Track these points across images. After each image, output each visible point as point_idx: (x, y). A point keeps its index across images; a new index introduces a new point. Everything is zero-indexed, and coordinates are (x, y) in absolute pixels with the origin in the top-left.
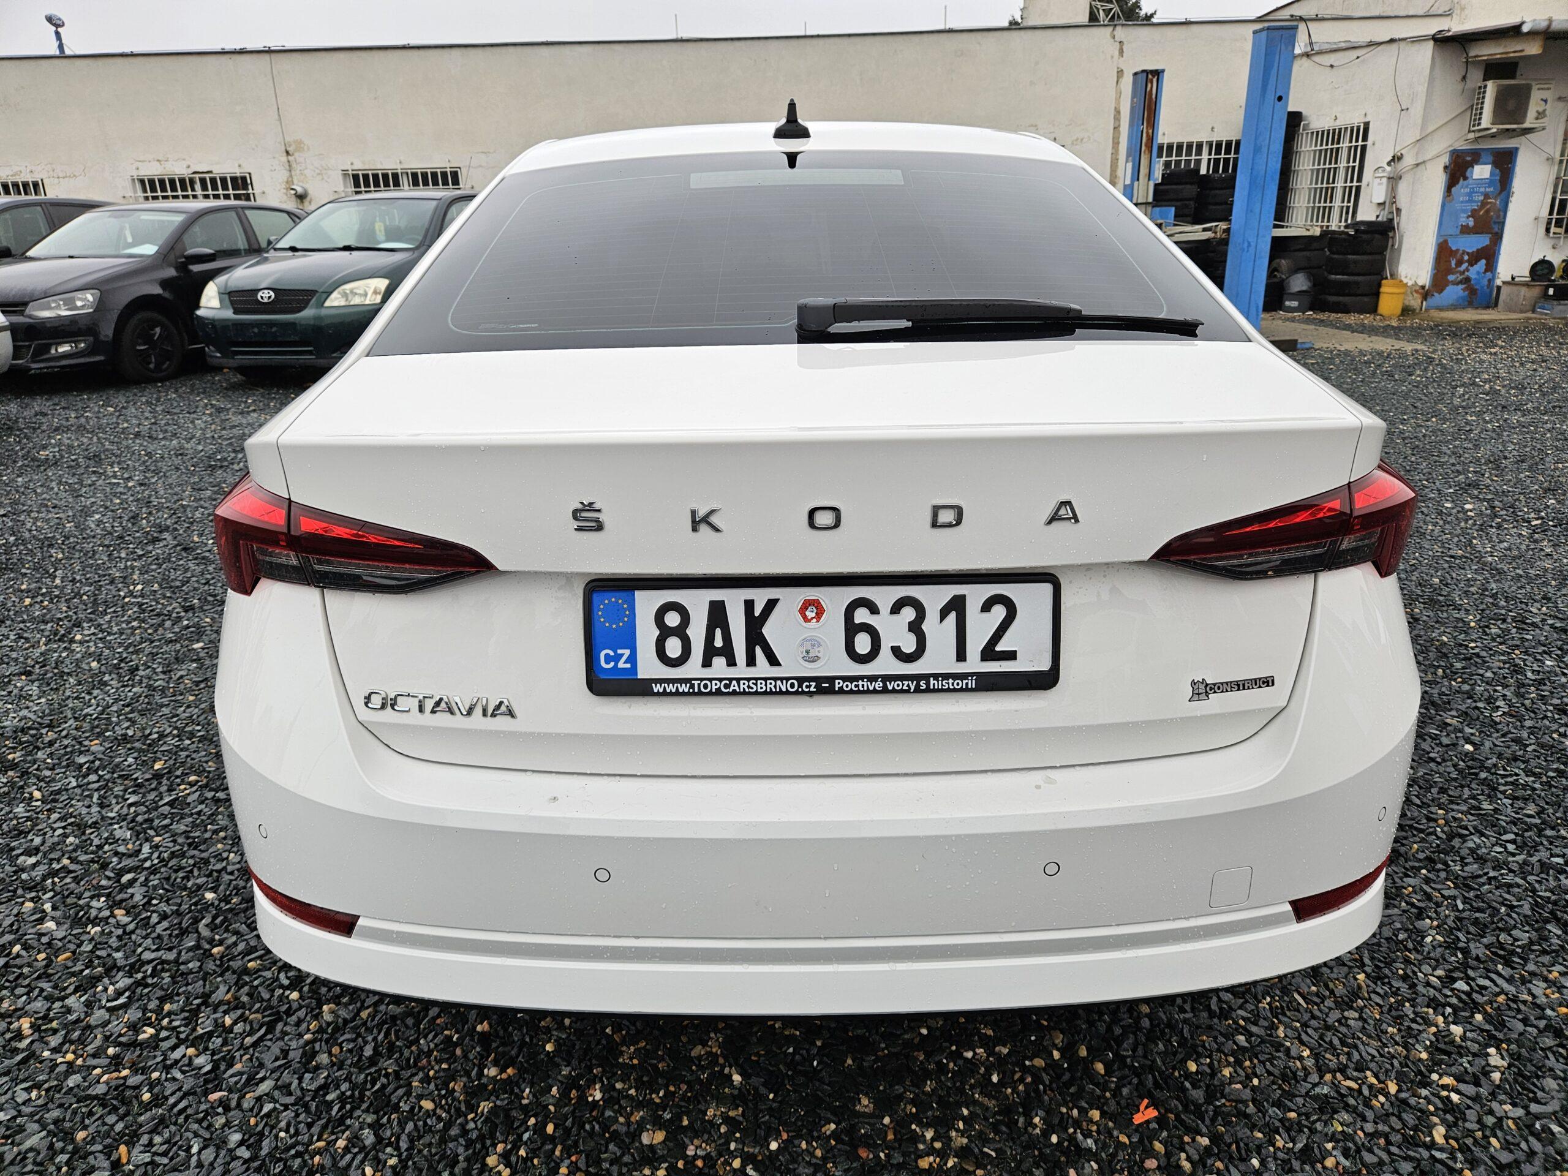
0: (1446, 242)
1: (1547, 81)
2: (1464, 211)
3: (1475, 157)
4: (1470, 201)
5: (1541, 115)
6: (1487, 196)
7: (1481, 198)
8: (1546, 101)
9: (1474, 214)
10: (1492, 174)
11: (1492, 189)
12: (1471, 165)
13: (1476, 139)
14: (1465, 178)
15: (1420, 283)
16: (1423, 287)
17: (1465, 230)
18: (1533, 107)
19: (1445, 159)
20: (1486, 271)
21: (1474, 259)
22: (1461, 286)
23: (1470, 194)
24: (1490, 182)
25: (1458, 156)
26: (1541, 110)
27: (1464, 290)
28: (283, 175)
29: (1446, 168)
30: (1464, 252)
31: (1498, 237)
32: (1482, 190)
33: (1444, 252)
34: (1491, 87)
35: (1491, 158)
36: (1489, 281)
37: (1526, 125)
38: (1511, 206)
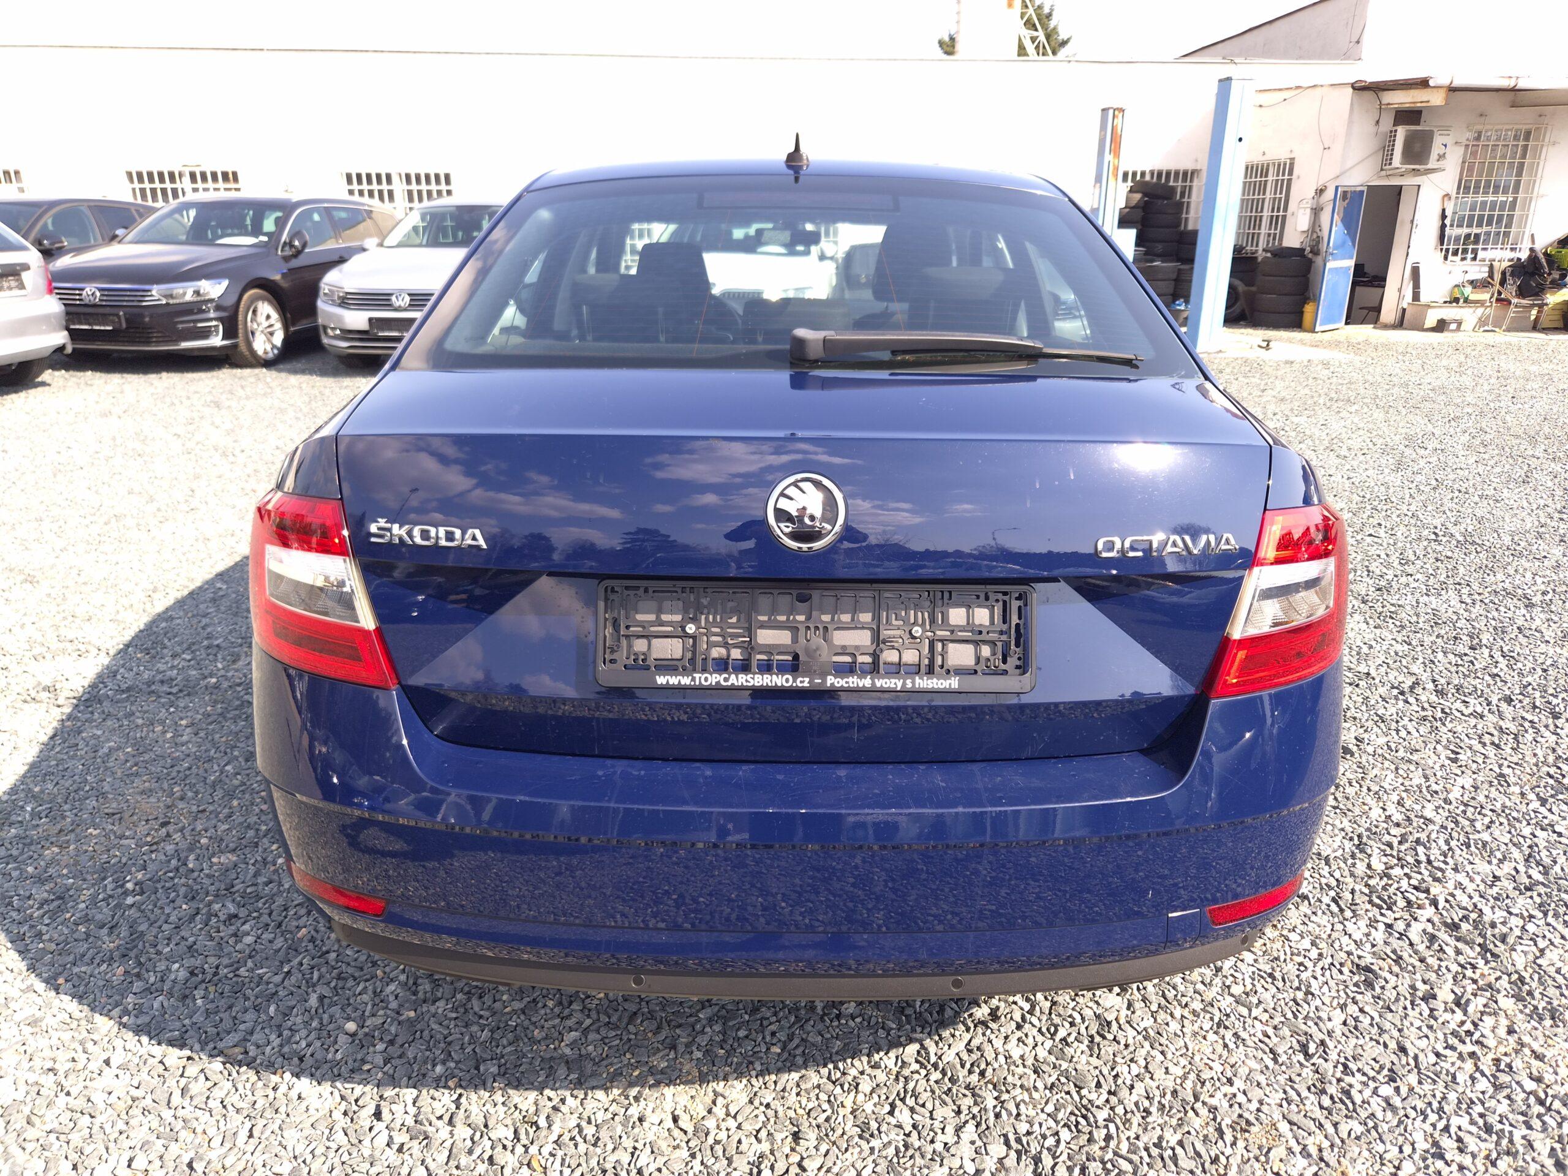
1: (1449, 127)
5: (1440, 158)
8: (1446, 146)
13: (1387, 177)
18: (1436, 149)
26: (1441, 153)
34: (1401, 132)
37: (1430, 166)
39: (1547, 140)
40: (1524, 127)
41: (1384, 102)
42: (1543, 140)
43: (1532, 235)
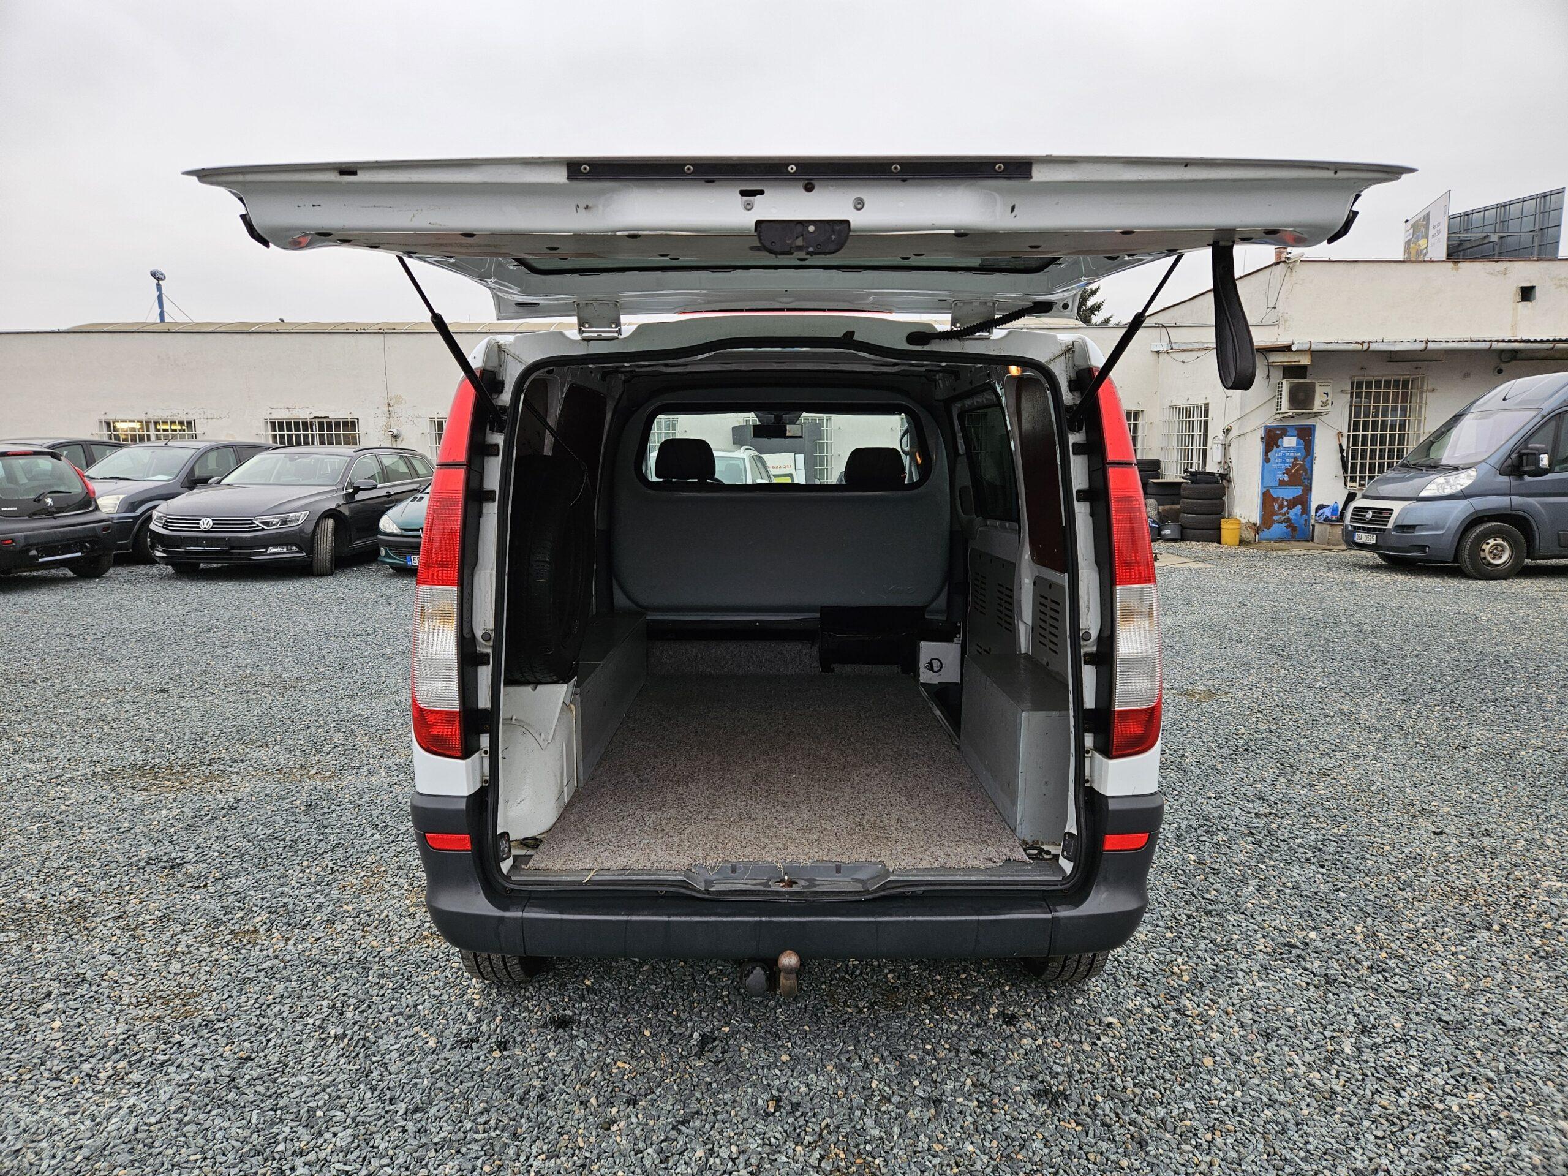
0: (1268, 491)
1: (1328, 380)
2: (1280, 470)
3: (1284, 431)
4: (1284, 463)
5: (1324, 404)
6: (1296, 459)
7: (1292, 460)
8: (1327, 394)
9: (1287, 471)
10: (1298, 443)
11: (1299, 454)
12: (1281, 436)
13: (1281, 420)
14: (1278, 446)
15: (1252, 521)
16: (1255, 525)
17: (1282, 483)
18: (1318, 398)
19: (1261, 433)
20: (1302, 513)
21: (1292, 504)
22: (1284, 525)
23: (1284, 456)
24: (1298, 450)
25: (1270, 431)
26: (1324, 400)
27: (1287, 527)
28: (383, 421)
29: (1262, 438)
30: (1283, 499)
31: (1308, 489)
32: (1292, 454)
33: (1267, 499)
34: (1286, 385)
35: (1296, 433)
36: (1306, 520)
37: (1315, 410)
38: (1315, 466)
39: (1425, 387)
40: (1401, 378)
41: (1270, 361)
42: (1422, 387)
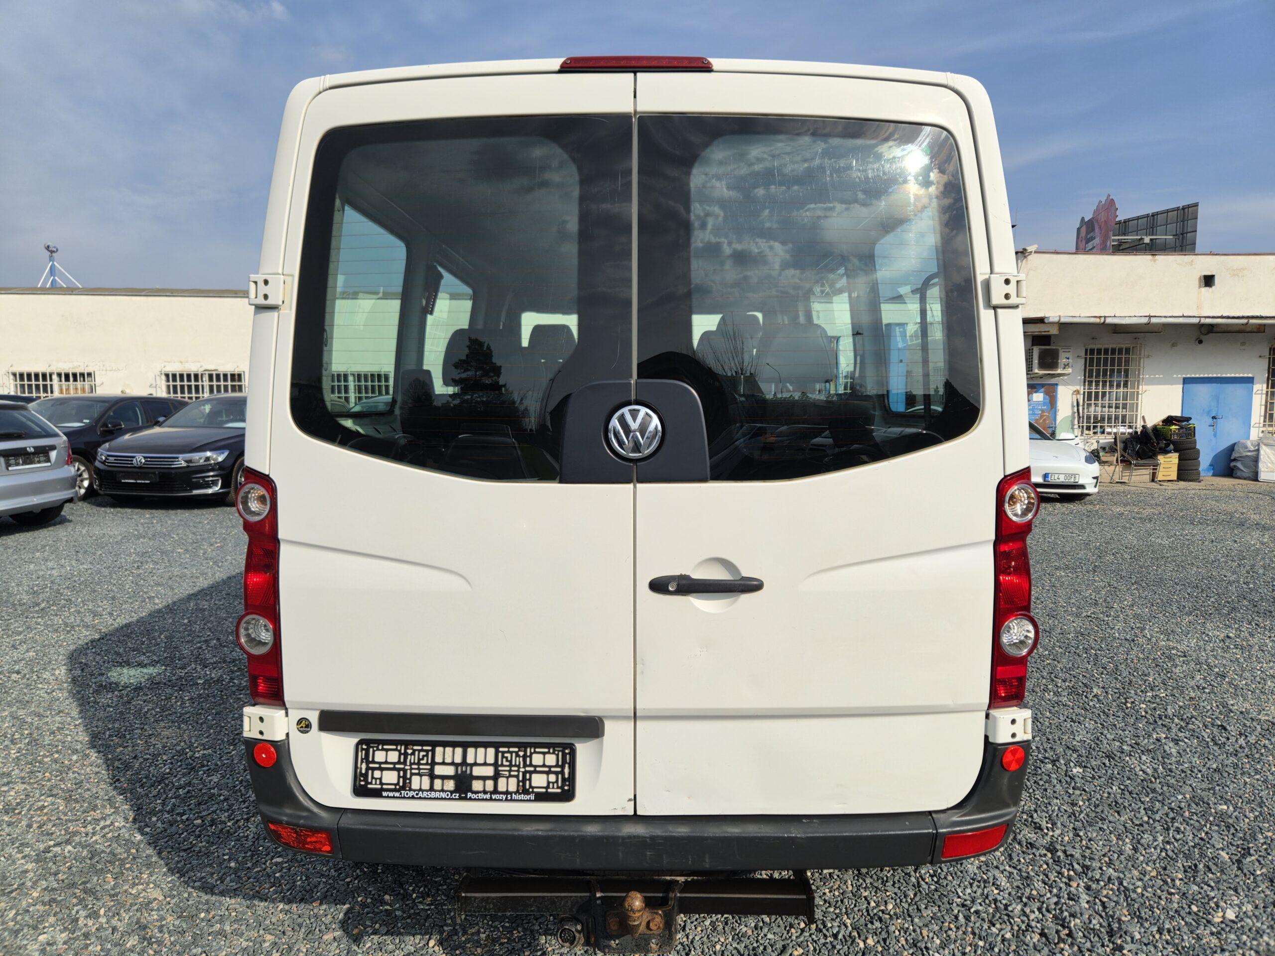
1: (1068, 347)
3: (1033, 388)
4: (1034, 414)
5: (1066, 367)
6: (1043, 411)
7: (1040, 412)
8: (1068, 358)
10: (1044, 398)
11: (1045, 407)
12: (1032, 392)
13: (1032, 379)
18: (1062, 361)
23: (1033, 408)
24: (1044, 404)
26: (1066, 364)
32: (1040, 407)
34: (1036, 351)
35: (1043, 389)
37: (1059, 371)
38: (1057, 417)
39: (1143, 354)
40: (1124, 346)
42: (1140, 354)
43: (1143, 417)
